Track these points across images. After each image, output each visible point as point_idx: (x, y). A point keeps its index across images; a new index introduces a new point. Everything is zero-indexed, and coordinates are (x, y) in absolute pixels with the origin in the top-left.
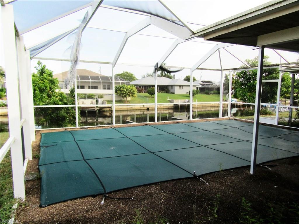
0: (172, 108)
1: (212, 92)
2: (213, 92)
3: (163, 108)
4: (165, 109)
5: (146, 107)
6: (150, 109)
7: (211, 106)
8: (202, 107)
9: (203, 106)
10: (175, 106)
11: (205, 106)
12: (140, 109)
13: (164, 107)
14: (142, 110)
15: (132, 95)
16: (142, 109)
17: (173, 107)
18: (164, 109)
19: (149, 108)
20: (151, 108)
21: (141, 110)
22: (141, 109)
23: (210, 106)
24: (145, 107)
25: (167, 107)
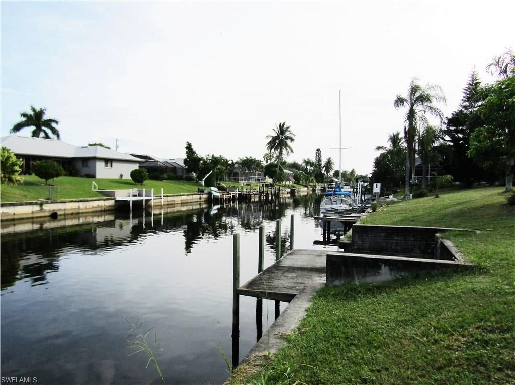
0: (111, 210)
1: (166, 175)
2: (168, 175)
3: (91, 210)
4: (96, 212)
5: (49, 211)
6: (60, 215)
7: (182, 202)
8: (168, 205)
9: (170, 203)
10: (117, 204)
11: (173, 203)
12: (31, 216)
13: (93, 207)
14: (38, 219)
15: (7, 176)
16: (37, 217)
17: (113, 208)
18: (94, 214)
19: (59, 213)
20: (62, 213)
21: (35, 220)
22: (35, 215)
23: (180, 202)
24: (45, 211)
25: (101, 207)
